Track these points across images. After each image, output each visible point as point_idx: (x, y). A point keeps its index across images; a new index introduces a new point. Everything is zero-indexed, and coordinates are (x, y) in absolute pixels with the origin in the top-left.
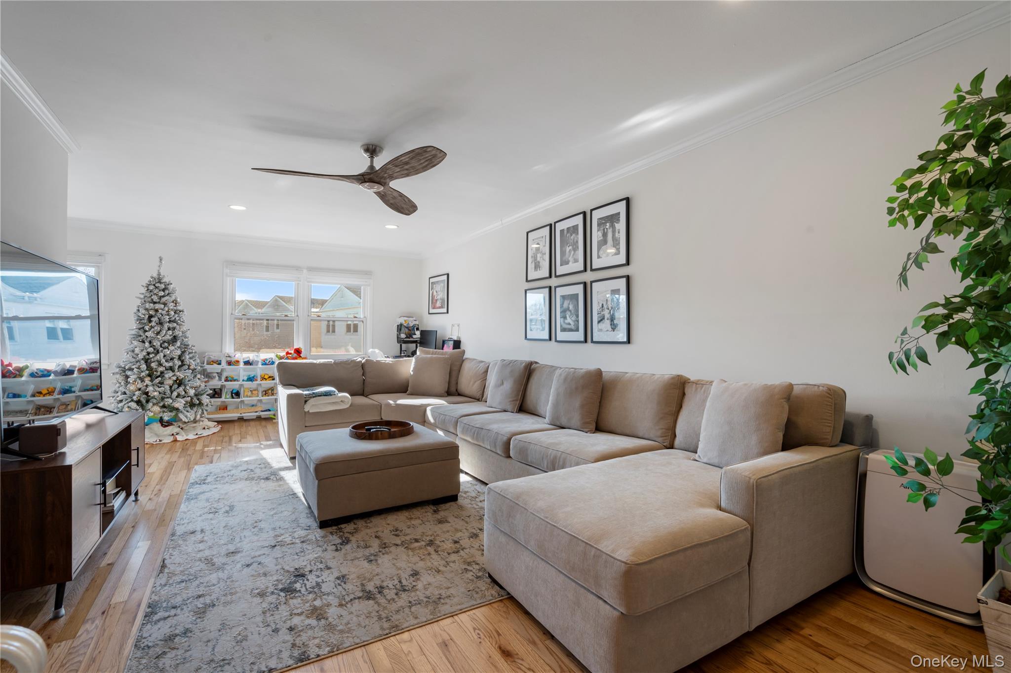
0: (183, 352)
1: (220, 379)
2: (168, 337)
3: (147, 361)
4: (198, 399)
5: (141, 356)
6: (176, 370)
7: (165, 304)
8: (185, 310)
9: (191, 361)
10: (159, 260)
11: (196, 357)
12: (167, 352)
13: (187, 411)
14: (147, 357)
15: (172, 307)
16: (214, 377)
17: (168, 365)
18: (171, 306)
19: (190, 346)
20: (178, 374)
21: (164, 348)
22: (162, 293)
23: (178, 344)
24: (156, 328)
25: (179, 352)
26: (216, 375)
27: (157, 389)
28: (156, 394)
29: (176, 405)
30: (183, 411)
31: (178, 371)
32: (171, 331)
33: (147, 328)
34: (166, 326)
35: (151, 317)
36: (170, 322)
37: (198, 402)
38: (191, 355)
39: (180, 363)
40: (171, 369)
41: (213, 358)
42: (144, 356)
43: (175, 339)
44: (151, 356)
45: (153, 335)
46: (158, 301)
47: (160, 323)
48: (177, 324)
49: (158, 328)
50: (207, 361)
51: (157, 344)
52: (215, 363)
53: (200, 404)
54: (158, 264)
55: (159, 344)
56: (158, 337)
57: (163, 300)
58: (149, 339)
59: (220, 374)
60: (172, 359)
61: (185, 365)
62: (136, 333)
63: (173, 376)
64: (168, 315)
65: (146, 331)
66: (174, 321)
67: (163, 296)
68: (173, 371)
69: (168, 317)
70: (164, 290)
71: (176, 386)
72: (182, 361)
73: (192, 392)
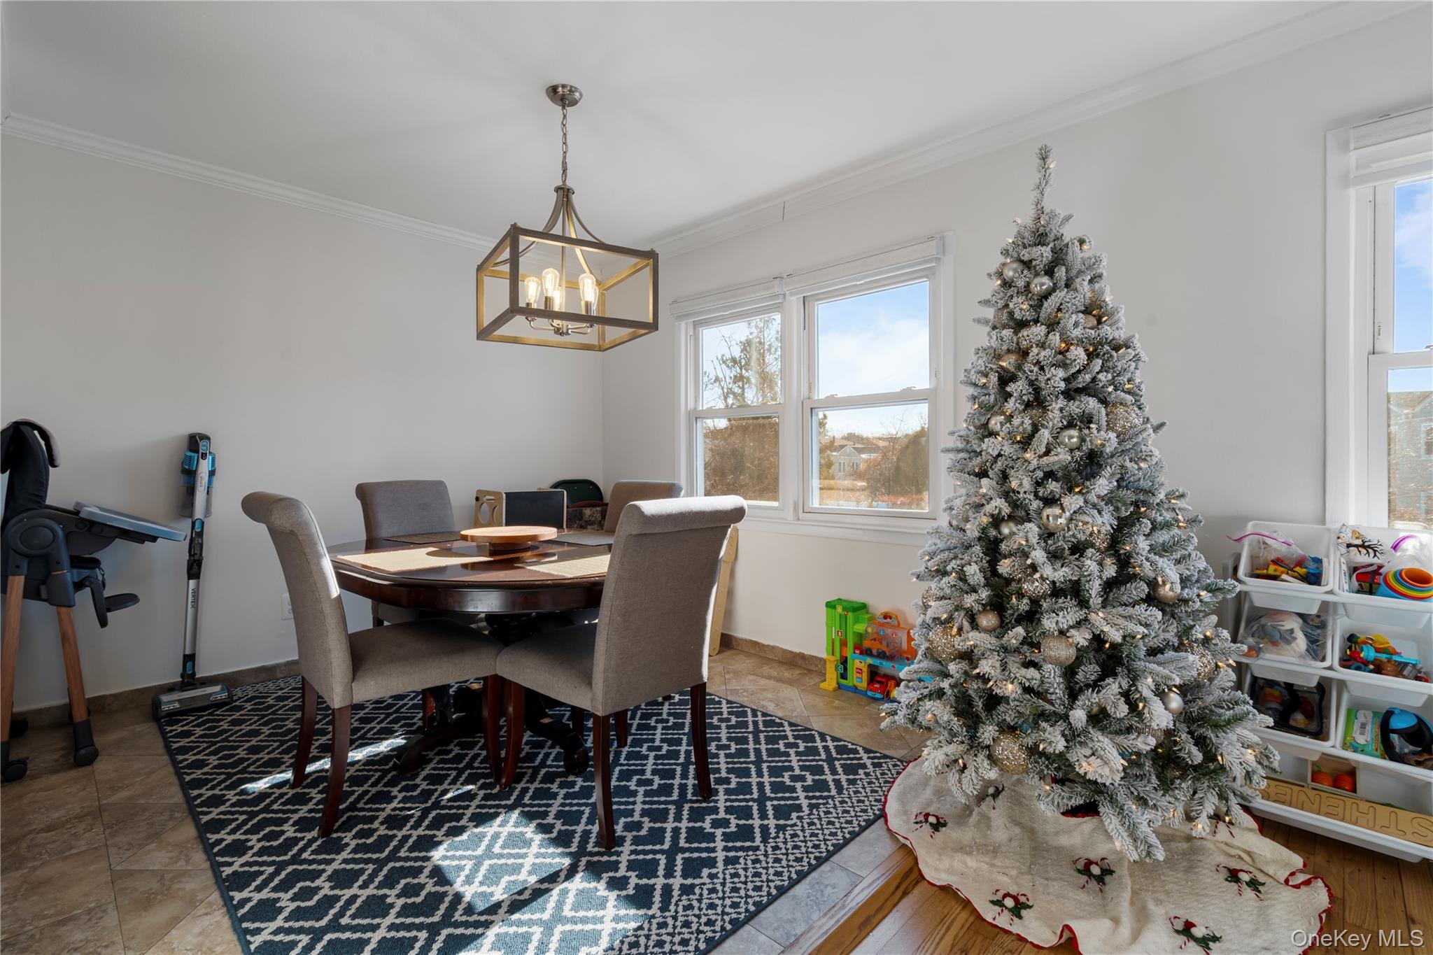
0: (1123, 527)
1: (1316, 649)
2: (1061, 457)
3: (993, 548)
4: (1201, 742)
5: (972, 530)
6: (1095, 601)
7: (1052, 325)
8: (1137, 342)
9: (1161, 562)
10: (1038, 161)
11: (1191, 548)
12: (1056, 517)
13: (1142, 801)
14: (993, 533)
15: (1077, 333)
16: (1288, 637)
17: (1060, 574)
18: (1078, 326)
19: (1162, 496)
20: (1098, 619)
21: (1050, 501)
22: (1042, 283)
23: (1103, 485)
24: (1016, 421)
25: (1102, 523)
26: (1294, 624)
27: (1015, 669)
28: (1010, 689)
29: (1089, 768)
30: (1121, 797)
31: (1104, 605)
32: (1074, 432)
33: (995, 422)
34: (1057, 409)
35: (1006, 379)
36: (1069, 394)
37: (1198, 757)
38: (1163, 537)
39: (1111, 571)
40: (1075, 591)
41: (1278, 548)
42: (984, 530)
43: (1092, 462)
44: (1006, 530)
45: (1008, 449)
46: (1029, 316)
47: (1037, 401)
48: (1104, 402)
49: (1023, 422)
50: (1253, 558)
51: (1021, 482)
52: (1290, 570)
53: (1211, 768)
54: (1037, 177)
55: (1027, 484)
56: (1028, 455)
57: (1050, 305)
58: (999, 465)
59: (1315, 625)
60: (1078, 549)
61: (1134, 577)
62: (960, 445)
63: (1079, 624)
64: (1064, 365)
65: (992, 434)
66: (1089, 390)
67: (1046, 296)
68: (1083, 603)
69: (1061, 373)
70: (1050, 272)
71: (1089, 671)
72: (1124, 562)
73: (1161, 716)
